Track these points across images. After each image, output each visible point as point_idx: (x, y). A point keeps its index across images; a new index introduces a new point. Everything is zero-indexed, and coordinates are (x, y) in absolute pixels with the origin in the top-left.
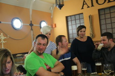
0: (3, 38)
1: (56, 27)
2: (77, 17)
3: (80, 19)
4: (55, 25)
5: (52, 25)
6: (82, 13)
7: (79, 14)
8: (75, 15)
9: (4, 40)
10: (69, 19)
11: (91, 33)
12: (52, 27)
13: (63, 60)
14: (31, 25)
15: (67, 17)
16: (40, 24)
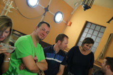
0: (11, 6)
1: (70, 25)
2: (98, 28)
3: (99, 32)
4: (71, 23)
5: (67, 22)
6: (105, 27)
7: (102, 26)
8: (96, 25)
9: (11, 9)
10: (88, 26)
11: (102, 52)
12: (66, 24)
13: (53, 59)
14: (46, 10)
15: (87, 22)
16: (56, 14)
